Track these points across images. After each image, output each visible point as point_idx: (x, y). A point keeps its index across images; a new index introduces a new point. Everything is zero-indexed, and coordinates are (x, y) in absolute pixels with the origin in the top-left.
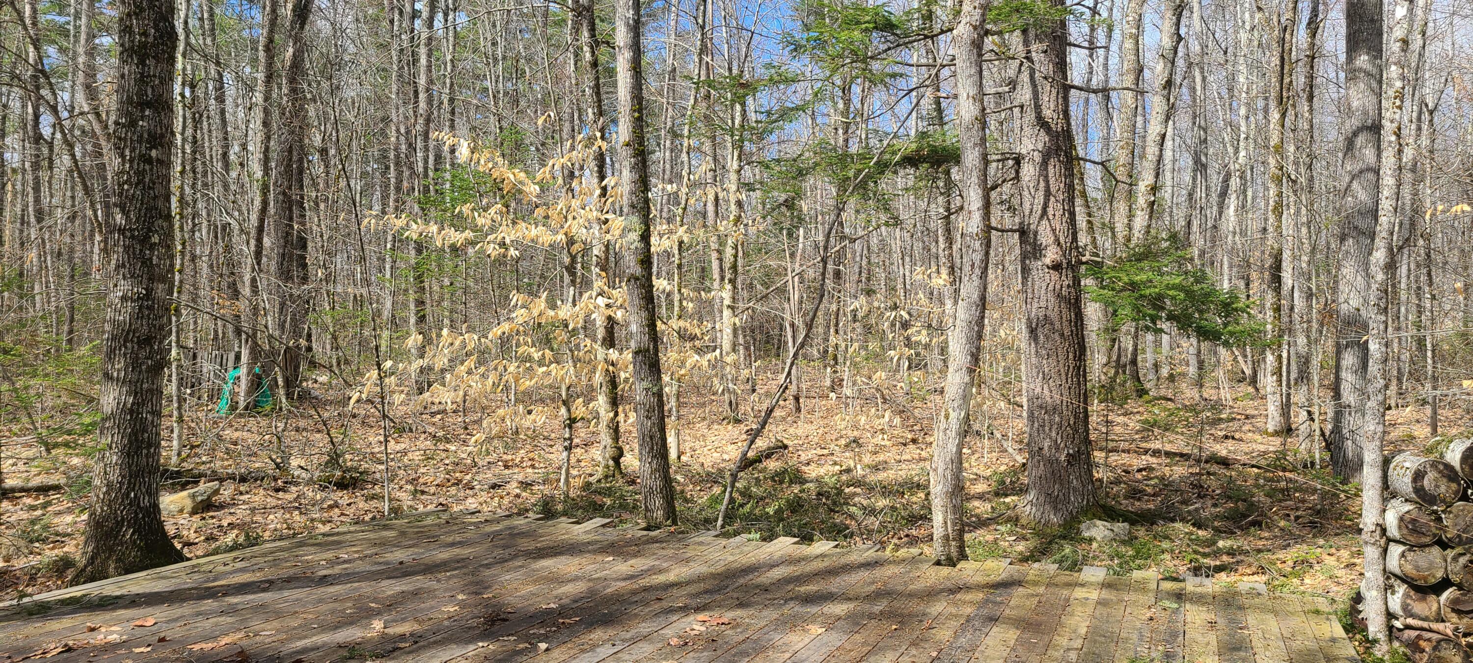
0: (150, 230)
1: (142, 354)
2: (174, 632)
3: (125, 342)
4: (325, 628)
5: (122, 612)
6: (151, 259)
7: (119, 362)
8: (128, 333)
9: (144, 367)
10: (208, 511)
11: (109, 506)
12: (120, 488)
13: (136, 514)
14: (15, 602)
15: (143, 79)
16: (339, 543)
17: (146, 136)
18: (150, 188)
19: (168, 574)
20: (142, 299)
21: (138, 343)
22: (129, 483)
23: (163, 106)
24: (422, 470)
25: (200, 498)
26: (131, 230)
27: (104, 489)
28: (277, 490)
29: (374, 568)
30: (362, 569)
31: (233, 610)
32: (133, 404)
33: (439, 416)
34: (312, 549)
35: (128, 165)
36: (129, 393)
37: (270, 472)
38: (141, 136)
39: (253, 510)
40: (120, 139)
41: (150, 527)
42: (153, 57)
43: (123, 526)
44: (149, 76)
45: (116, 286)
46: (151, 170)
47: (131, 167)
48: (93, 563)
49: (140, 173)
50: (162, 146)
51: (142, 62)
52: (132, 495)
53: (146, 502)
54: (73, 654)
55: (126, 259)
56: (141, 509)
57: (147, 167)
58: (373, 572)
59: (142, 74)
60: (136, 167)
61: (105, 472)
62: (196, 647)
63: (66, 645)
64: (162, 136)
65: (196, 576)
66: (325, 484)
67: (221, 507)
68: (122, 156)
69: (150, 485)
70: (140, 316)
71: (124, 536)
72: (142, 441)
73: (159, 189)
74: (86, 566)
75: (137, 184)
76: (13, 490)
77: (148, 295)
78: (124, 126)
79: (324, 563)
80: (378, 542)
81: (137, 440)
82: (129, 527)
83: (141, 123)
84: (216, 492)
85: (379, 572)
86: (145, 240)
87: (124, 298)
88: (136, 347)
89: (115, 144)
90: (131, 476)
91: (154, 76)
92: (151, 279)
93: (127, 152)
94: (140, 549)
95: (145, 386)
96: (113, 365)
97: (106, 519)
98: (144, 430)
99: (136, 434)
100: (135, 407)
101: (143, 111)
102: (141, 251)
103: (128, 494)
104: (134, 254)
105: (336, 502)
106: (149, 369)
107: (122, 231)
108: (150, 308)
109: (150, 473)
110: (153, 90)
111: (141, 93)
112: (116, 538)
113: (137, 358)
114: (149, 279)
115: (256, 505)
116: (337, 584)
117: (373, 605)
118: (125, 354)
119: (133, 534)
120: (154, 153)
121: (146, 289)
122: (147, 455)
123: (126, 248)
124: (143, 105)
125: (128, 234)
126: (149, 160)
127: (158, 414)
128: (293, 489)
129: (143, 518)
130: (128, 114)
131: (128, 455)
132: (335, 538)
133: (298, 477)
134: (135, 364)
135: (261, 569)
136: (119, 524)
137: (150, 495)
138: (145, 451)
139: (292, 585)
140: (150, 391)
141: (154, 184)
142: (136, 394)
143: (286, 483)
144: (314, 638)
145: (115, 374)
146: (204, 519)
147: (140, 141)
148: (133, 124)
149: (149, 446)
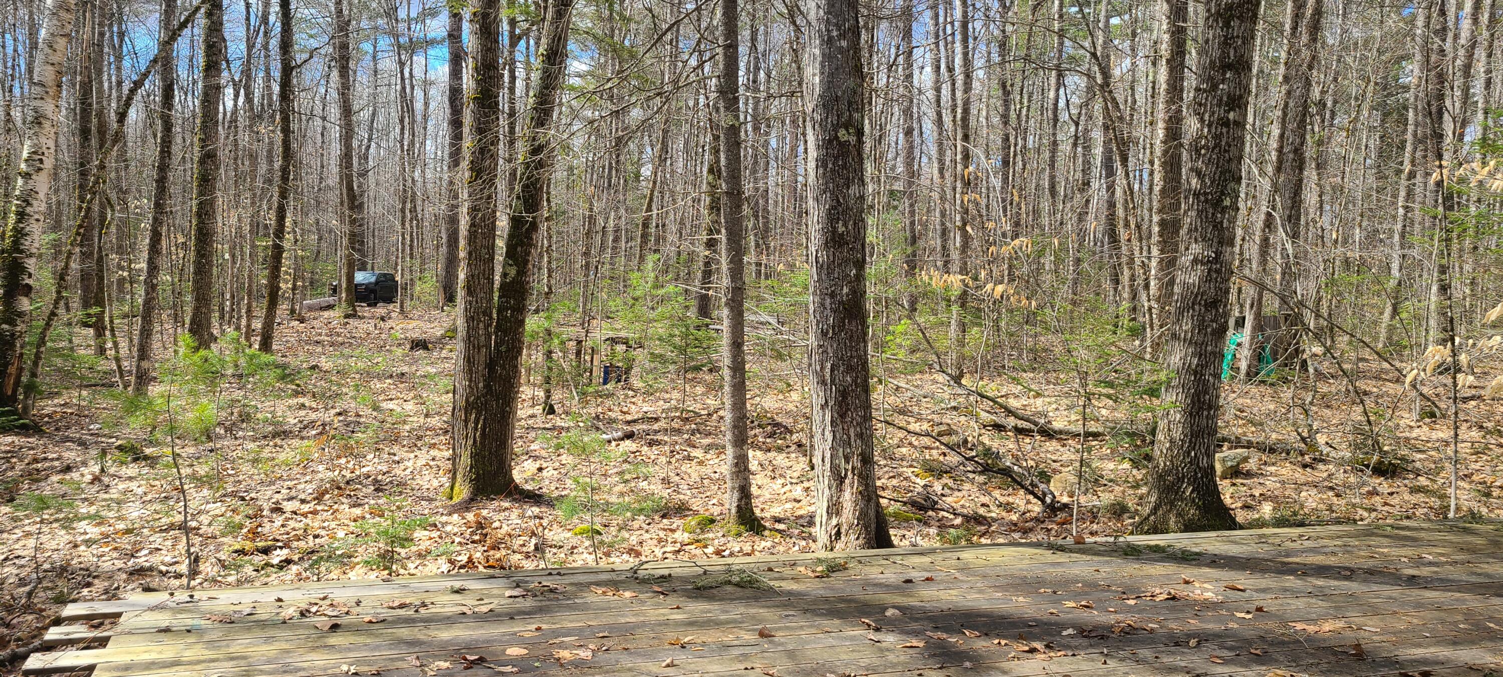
0: (1222, 193)
1: (1208, 317)
2: (1268, 602)
3: (1193, 304)
4: (1440, 641)
5: (1207, 570)
6: (1222, 222)
7: (1187, 324)
8: (1196, 296)
9: (1209, 330)
10: (1237, 477)
11: (1171, 461)
12: (1182, 446)
13: (1196, 473)
14: (1112, 539)
15: (1226, 42)
16: (1414, 539)
17: (1225, 99)
18: (1225, 151)
19: (1237, 539)
20: (1211, 262)
21: (1206, 305)
22: (1190, 442)
23: (1242, 66)
24: (1473, 466)
25: (1229, 464)
26: (1205, 194)
27: (1168, 445)
28: (1305, 466)
29: (1473, 579)
30: (1455, 576)
31: (1322, 594)
32: (1197, 365)
33: (1473, 403)
34: (1385, 541)
35: (1206, 130)
36: (1194, 355)
37: (1296, 445)
38: (1221, 100)
39: (1283, 483)
40: (1200, 105)
41: (1207, 488)
42: (1238, 18)
43: (1183, 482)
44: (1233, 37)
45: (1187, 249)
46: (1228, 133)
47: (1209, 131)
48: (1155, 514)
49: (1217, 137)
50: (1240, 108)
51: (1227, 25)
52: (1193, 454)
53: (1204, 462)
54: (1178, 603)
55: (1199, 224)
56: (1200, 468)
57: (1224, 130)
58: (1473, 584)
59: (1226, 37)
60: (1213, 130)
61: (1169, 430)
62: (1299, 626)
63: (1169, 594)
64: (1241, 97)
65: (1266, 547)
66: (1359, 466)
67: (1249, 475)
68: (1202, 120)
69: (1208, 447)
70: (1208, 279)
71: (1184, 492)
72: (1204, 403)
73: (1234, 151)
74: (1149, 515)
75: (1214, 148)
76: (1061, 432)
77: (1217, 259)
78: (1205, 91)
79: (1406, 560)
80: (1464, 546)
81: (1199, 400)
82: (1189, 484)
83: (1221, 86)
84: (1245, 459)
85: (1481, 585)
86: (1217, 204)
87: (1195, 261)
88: (1203, 309)
89: (1195, 111)
90: (1192, 436)
91: (1238, 37)
92: (1221, 243)
93: (1207, 117)
94: (1198, 508)
95: (1209, 348)
96: (1181, 326)
97: (1168, 472)
98: (1206, 392)
99: (1198, 396)
100: (1199, 368)
101: (1224, 74)
102: (1213, 214)
103: (1189, 453)
104: (1206, 217)
105: (1374, 488)
106: (1214, 332)
107: (1197, 195)
108: (1218, 272)
109: (1209, 434)
110: (1236, 51)
111: (1224, 55)
112: (1177, 493)
113: (1204, 321)
114: (1219, 242)
115: (1284, 478)
116: (1431, 589)
117: (1492, 625)
118: (1193, 316)
119: (1192, 492)
120: (1231, 115)
121: (1216, 253)
122: (1207, 417)
123: (1200, 213)
124: (1226, 67)
125: (1202, 198)
126: (1226, 123)
127: (1217, 376)
128: (1321, 466)
129: (1202, 477)
130: (1211, 78)
131: (1191, 414)
132: (1408, 533)
133: (1328, 455)
134: (1201, 326)
135: (1334, 553)
136: (1181, 480)
137: (1208, 456)
138: (1205, 413)
139: (1376, 578)
140: (1213, 353)
141: (1230, 146)
142: (1201, 355)
143: (1314, 459)
144: (1432, 650)
145: (1183, 335)
146: (1234, 485)
147: (1219, 105)
148: (1214, 87)
149: (1210, 407)
